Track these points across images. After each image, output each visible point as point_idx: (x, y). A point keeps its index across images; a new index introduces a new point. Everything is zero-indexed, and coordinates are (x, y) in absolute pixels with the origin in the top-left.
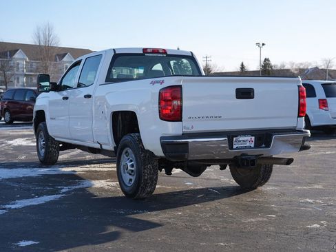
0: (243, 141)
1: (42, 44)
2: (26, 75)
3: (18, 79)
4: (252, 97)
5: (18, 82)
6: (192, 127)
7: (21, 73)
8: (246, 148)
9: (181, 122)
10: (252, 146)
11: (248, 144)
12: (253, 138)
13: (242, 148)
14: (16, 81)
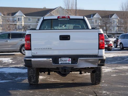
0: (65, 60)
1: (124, 10)
2: (118, 26)
3: (114, 28)
4: (69, 39)
5: (114, 30)
6: (37, 53)
7: (116, 25)
8: (66, 63)
9: (31, 51)
10: (70, 62)
11: (67, 62)
12: (70, 59)
13: (64, 64)
14: (113, 29)
